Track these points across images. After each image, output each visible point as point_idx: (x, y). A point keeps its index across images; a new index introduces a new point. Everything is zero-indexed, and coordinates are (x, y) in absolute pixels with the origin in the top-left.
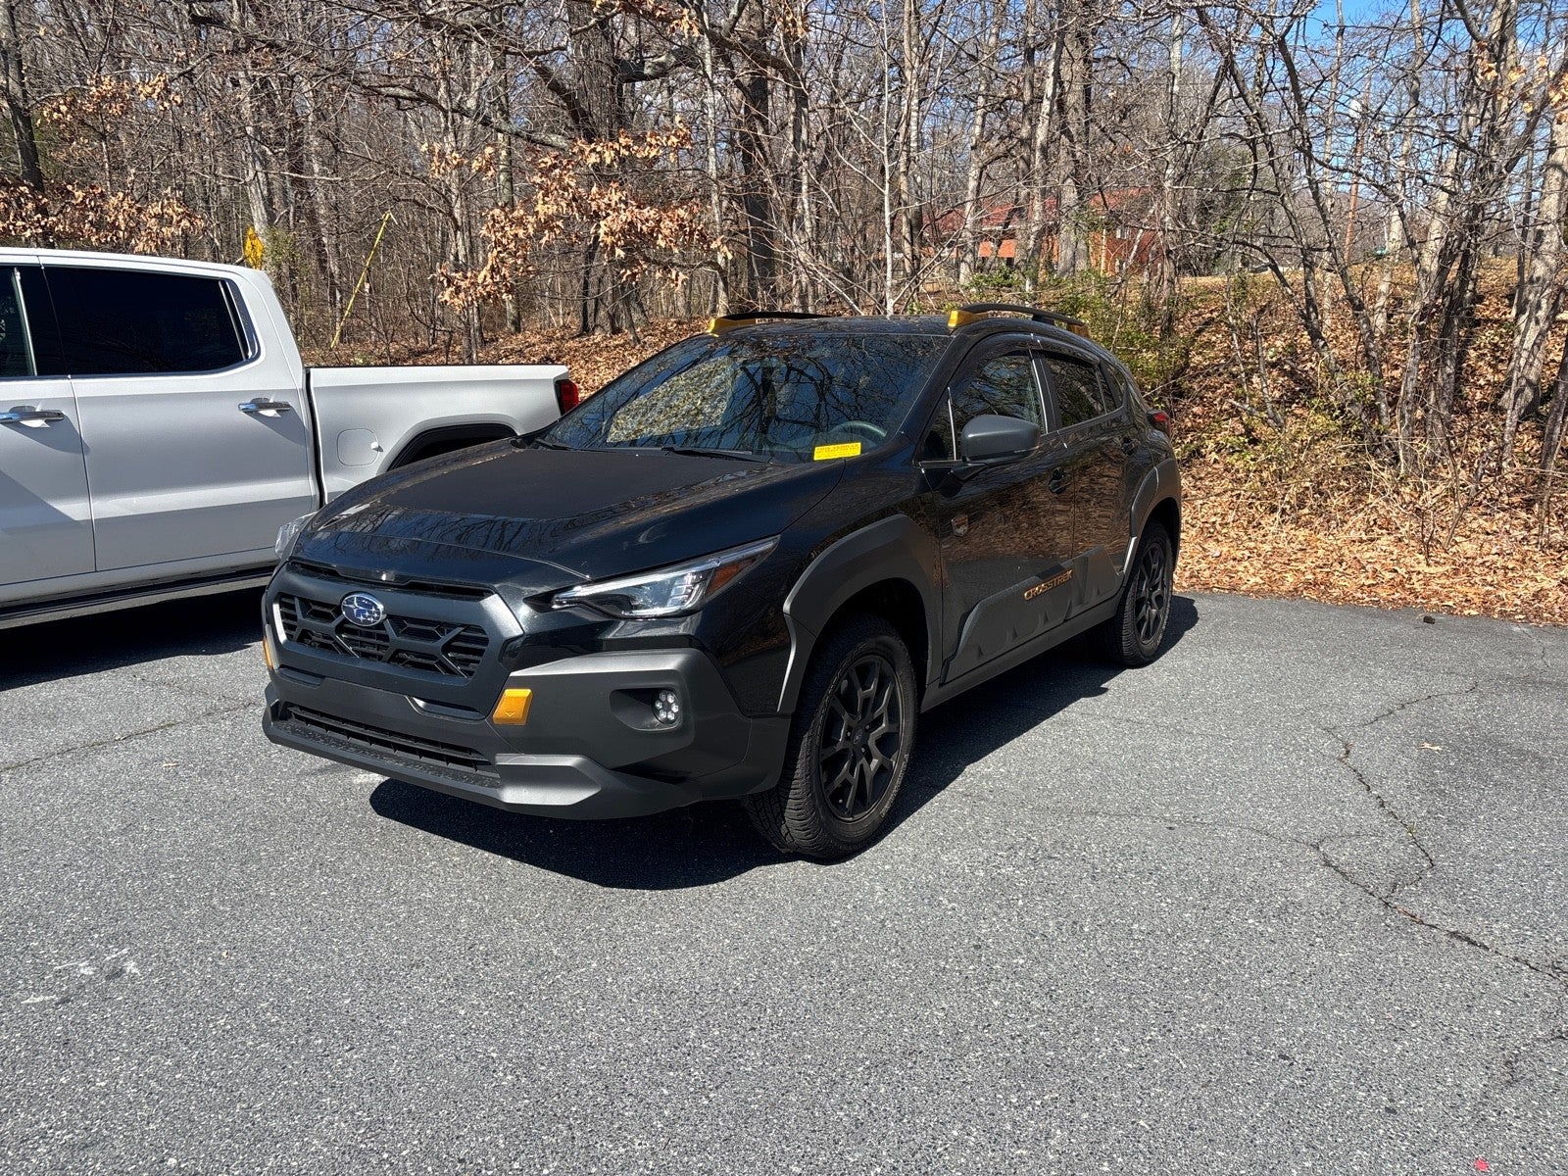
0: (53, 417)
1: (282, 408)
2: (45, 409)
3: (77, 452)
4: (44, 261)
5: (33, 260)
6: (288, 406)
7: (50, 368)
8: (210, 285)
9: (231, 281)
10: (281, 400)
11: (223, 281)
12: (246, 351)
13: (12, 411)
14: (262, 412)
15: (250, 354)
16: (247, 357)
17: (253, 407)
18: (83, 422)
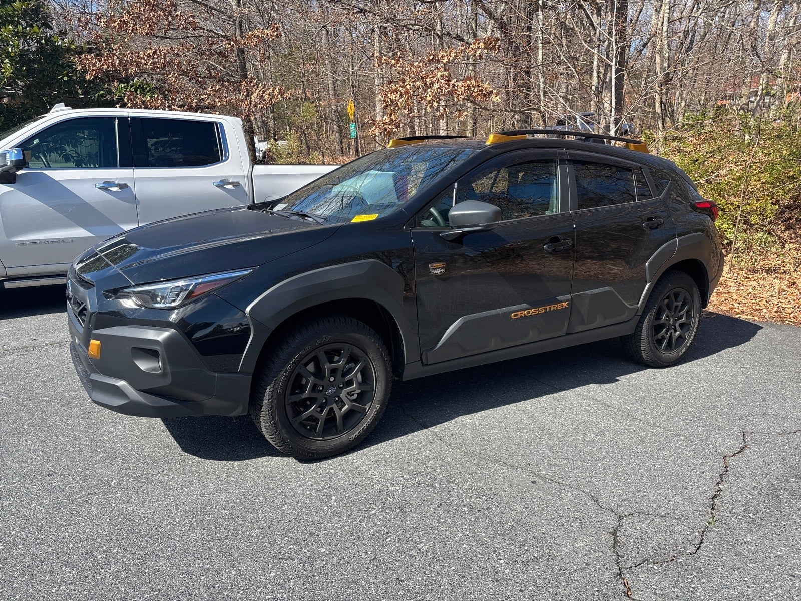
0: (123, 187)
1: (236, 185)
2: (120, 183)
3: (134, 203)
4: (131, 114)
5: (125, 114)
6: (239, 184)
7: (125, 164)
8: (210, 125)
9: (220, 123)
10: (236, 180)
11: (216, 124)
12: (222, 156)
13: (103, 183)
14: (225, 186)
15: (224, 158)
16: (222, 159)
17: (221, 184)
18: (138, 189)
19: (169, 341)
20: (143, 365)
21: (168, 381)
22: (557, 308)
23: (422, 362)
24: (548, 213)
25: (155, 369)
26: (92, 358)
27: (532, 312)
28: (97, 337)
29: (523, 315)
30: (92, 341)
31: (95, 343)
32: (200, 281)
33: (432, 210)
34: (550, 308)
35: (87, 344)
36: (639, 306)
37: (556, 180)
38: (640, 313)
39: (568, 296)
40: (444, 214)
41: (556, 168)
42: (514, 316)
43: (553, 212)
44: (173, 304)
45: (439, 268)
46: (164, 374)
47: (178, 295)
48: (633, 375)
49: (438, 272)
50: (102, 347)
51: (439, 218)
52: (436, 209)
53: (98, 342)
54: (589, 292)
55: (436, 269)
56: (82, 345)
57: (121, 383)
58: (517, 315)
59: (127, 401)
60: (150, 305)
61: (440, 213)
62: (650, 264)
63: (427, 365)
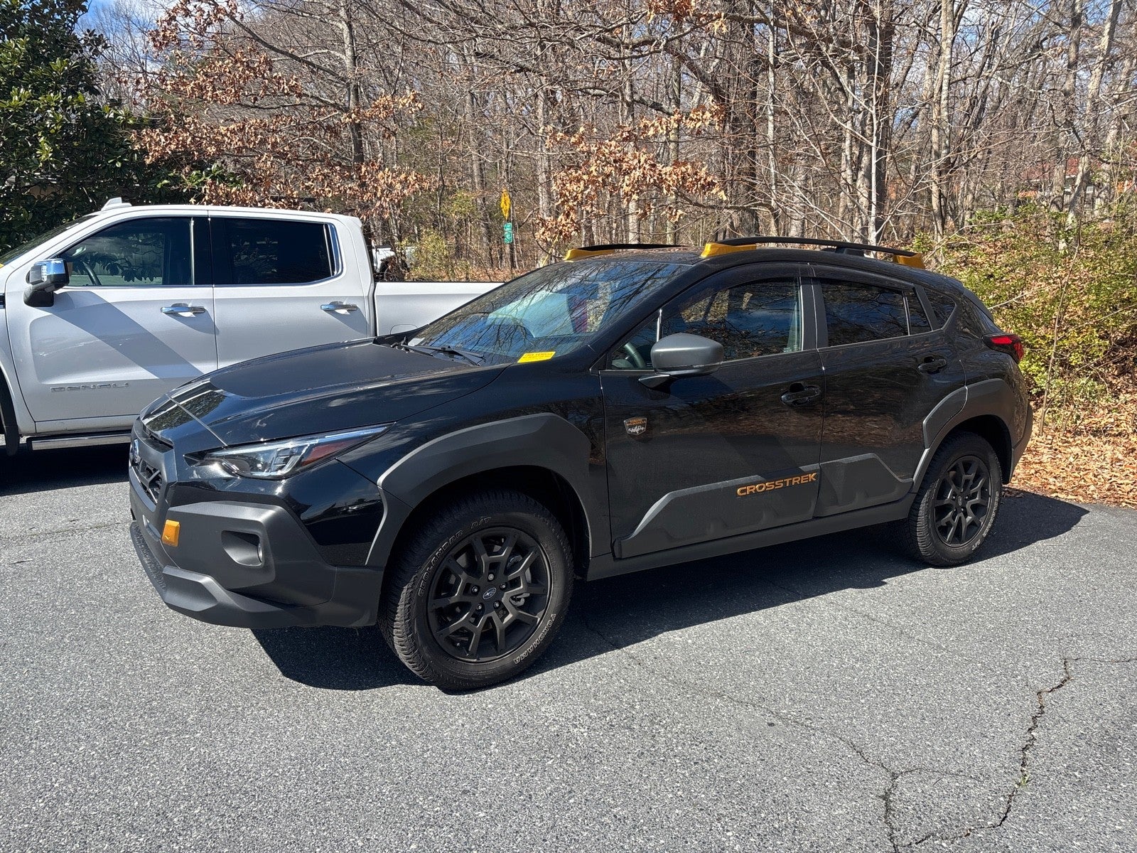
0: (198, 311)
1: (352, 309)
2: (194, 306)
3: (210, 333)
4: (211, 213)
5: (204, 213)
6: (357, 307)
7: (202, 280)
8: (318, 227)
9: (331, 224)
10: (351, 303)
11: (327, 225)
12: (333, 270)
13: (172, 306)
14: (337, 311)
15: (335, 273)
16: (333, 274)
17: (331, 307)
18: (218, 315)
19: (274, 523)
20: (238, 556)
21: (270, 577)
22: (800, 481)
23: (614, 556)
24: (787, 351)
25: (253, 561)
26: (168, 546)
27: (766, 487)
28: (175, 517)
29: (753, 490)
30: (168, 522)
31: (172, 524)
32: (317, 441)
33: (627, 346)
34: (791, 481)
35: (161, 527)
36: (914, 479)
37: (798, 305)
38: (916, 490)
39: (816, 466)
40: (645, 352)
41: (798, 289)
42: (742, 492)
43: (793, 350)
44: (279, 473)
45: (638, 425)
46: (266, 568)
47: (286, 461)
48: (907, 577)
49: (636, 430)
50: (181, 531)
51: (636, 357)
52: (633, 345)
53: (176, 524)
54: (844, 460)
55: (634, 426)
56: (151, 526)
57: (206, 580)
58: (745, 491)
59: (214, 605)
60: (248, 474)
61: (638, 350)
62: (928, 421)
63: (620, 559)
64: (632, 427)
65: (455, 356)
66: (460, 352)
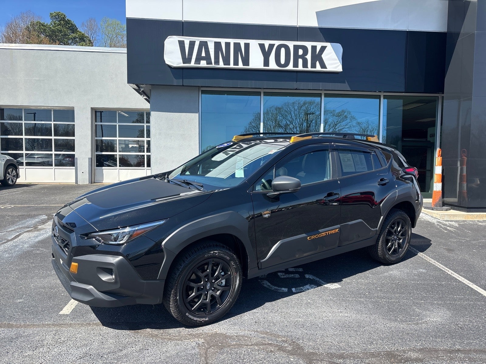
19: (120, 263)
20: (105, 278)
21: (118, 286)
22: (332, 233)
23: (258, 268)
24: (325, 180)
25: (110, 279)
26: (73, 274)
27: (319, 236)
28: (76, 261)
29: (314, 238)
30: (73, 263)
31: (74, 264)
32: (137, 228)
33: (263, 180)
34: (329, 233)
35: (69, 265)
36: (377, 229)
37: (329, 160)
38: (378, 233)
39: (339, 226)
40: (269, 182)
41: (329, 154)
42: (309, 238)
43: (328, 179)
44: (121, 242)
45: (267, 214)
46: (116, 282)
47: (124, 237)
49: (267, 216)
50: (79, 266)
51: (266, 183)
52: (265, 179)
53: (76, 264)
54: (350, 223)
55: (266, 214)
56: (64, 264)
57: (90, 287)
58: (311, 238)
59: (93, 298)
60: (107, 243)
61: (267, 181)
62: (383, 205)
63: (261, 269)
64: (265, 214)
65: (190, 185)
66: (192, 183)
